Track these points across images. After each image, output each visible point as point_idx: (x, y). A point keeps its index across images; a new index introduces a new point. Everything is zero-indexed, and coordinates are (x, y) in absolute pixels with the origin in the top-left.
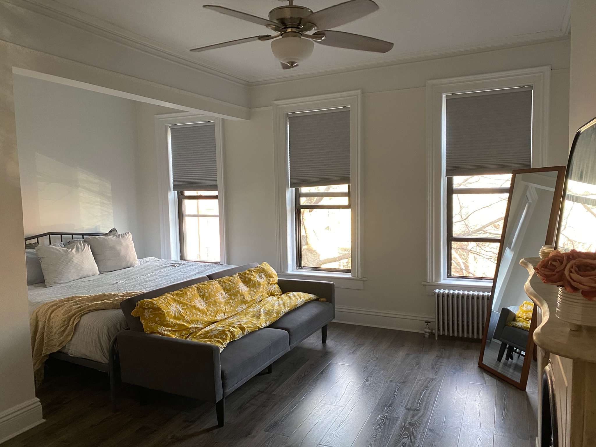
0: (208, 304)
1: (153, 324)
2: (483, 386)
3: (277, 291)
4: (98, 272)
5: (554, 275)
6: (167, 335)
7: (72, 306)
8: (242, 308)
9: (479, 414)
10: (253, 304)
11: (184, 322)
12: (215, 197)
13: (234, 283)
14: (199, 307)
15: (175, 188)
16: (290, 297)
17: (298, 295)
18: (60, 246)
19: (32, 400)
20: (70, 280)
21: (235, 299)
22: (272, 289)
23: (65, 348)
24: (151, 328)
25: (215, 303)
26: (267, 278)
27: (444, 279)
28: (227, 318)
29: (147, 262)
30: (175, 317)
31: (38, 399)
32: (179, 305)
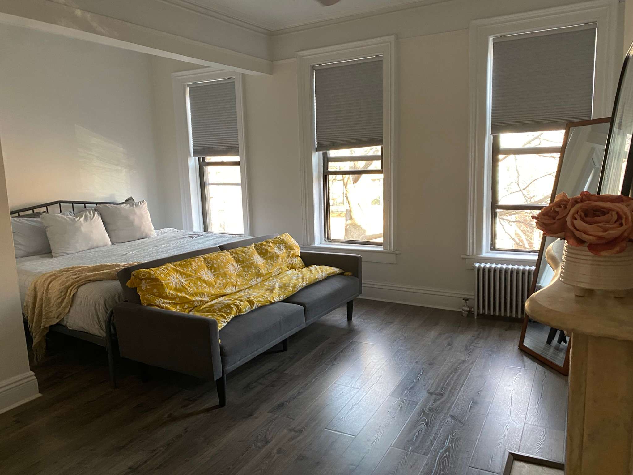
0: (217, 276)
1: (149, 296)
2: (520, 370)
3: (299, 265)
4: (110, 243)
5: (554, 223)
6: (166, 308)
7: (70, 276)
8: (256, 281)
9: (510, 401)
10: (270, 277)
11: (186, 294)
12: (237, 163)
13: (248, 255)
14: (205, 278)
15: (195, 154)
16: (311, 270)
17: (320, 269)
18: (69, 215)
19: (27, 373)
20: (78, 251)
21: (248, 271)
22: (292, 261)
23: (64, 320)
24: (148, 300)
25: (225, 275)
26: (287, 249)
27: (487, 252)
28: (239, 291)
29: (165, 232)
30: (176, 289)
31: (33, 373)
32: (182, 276)
